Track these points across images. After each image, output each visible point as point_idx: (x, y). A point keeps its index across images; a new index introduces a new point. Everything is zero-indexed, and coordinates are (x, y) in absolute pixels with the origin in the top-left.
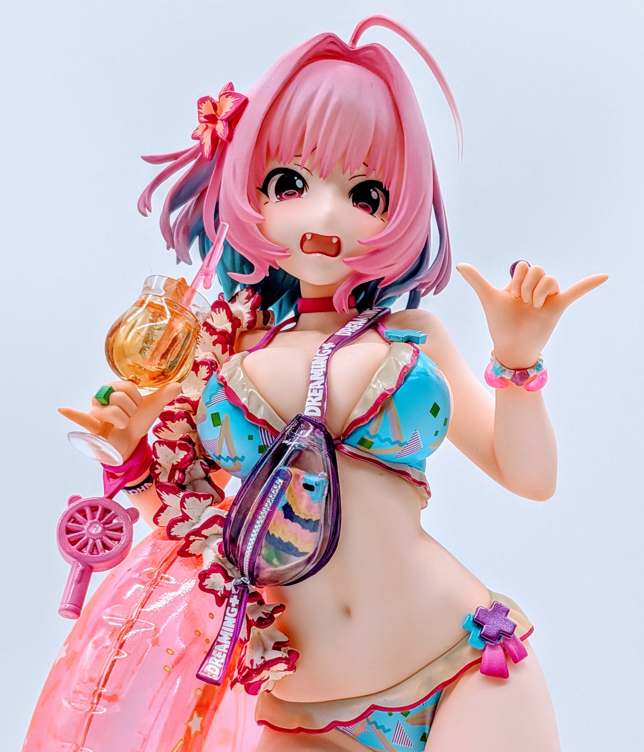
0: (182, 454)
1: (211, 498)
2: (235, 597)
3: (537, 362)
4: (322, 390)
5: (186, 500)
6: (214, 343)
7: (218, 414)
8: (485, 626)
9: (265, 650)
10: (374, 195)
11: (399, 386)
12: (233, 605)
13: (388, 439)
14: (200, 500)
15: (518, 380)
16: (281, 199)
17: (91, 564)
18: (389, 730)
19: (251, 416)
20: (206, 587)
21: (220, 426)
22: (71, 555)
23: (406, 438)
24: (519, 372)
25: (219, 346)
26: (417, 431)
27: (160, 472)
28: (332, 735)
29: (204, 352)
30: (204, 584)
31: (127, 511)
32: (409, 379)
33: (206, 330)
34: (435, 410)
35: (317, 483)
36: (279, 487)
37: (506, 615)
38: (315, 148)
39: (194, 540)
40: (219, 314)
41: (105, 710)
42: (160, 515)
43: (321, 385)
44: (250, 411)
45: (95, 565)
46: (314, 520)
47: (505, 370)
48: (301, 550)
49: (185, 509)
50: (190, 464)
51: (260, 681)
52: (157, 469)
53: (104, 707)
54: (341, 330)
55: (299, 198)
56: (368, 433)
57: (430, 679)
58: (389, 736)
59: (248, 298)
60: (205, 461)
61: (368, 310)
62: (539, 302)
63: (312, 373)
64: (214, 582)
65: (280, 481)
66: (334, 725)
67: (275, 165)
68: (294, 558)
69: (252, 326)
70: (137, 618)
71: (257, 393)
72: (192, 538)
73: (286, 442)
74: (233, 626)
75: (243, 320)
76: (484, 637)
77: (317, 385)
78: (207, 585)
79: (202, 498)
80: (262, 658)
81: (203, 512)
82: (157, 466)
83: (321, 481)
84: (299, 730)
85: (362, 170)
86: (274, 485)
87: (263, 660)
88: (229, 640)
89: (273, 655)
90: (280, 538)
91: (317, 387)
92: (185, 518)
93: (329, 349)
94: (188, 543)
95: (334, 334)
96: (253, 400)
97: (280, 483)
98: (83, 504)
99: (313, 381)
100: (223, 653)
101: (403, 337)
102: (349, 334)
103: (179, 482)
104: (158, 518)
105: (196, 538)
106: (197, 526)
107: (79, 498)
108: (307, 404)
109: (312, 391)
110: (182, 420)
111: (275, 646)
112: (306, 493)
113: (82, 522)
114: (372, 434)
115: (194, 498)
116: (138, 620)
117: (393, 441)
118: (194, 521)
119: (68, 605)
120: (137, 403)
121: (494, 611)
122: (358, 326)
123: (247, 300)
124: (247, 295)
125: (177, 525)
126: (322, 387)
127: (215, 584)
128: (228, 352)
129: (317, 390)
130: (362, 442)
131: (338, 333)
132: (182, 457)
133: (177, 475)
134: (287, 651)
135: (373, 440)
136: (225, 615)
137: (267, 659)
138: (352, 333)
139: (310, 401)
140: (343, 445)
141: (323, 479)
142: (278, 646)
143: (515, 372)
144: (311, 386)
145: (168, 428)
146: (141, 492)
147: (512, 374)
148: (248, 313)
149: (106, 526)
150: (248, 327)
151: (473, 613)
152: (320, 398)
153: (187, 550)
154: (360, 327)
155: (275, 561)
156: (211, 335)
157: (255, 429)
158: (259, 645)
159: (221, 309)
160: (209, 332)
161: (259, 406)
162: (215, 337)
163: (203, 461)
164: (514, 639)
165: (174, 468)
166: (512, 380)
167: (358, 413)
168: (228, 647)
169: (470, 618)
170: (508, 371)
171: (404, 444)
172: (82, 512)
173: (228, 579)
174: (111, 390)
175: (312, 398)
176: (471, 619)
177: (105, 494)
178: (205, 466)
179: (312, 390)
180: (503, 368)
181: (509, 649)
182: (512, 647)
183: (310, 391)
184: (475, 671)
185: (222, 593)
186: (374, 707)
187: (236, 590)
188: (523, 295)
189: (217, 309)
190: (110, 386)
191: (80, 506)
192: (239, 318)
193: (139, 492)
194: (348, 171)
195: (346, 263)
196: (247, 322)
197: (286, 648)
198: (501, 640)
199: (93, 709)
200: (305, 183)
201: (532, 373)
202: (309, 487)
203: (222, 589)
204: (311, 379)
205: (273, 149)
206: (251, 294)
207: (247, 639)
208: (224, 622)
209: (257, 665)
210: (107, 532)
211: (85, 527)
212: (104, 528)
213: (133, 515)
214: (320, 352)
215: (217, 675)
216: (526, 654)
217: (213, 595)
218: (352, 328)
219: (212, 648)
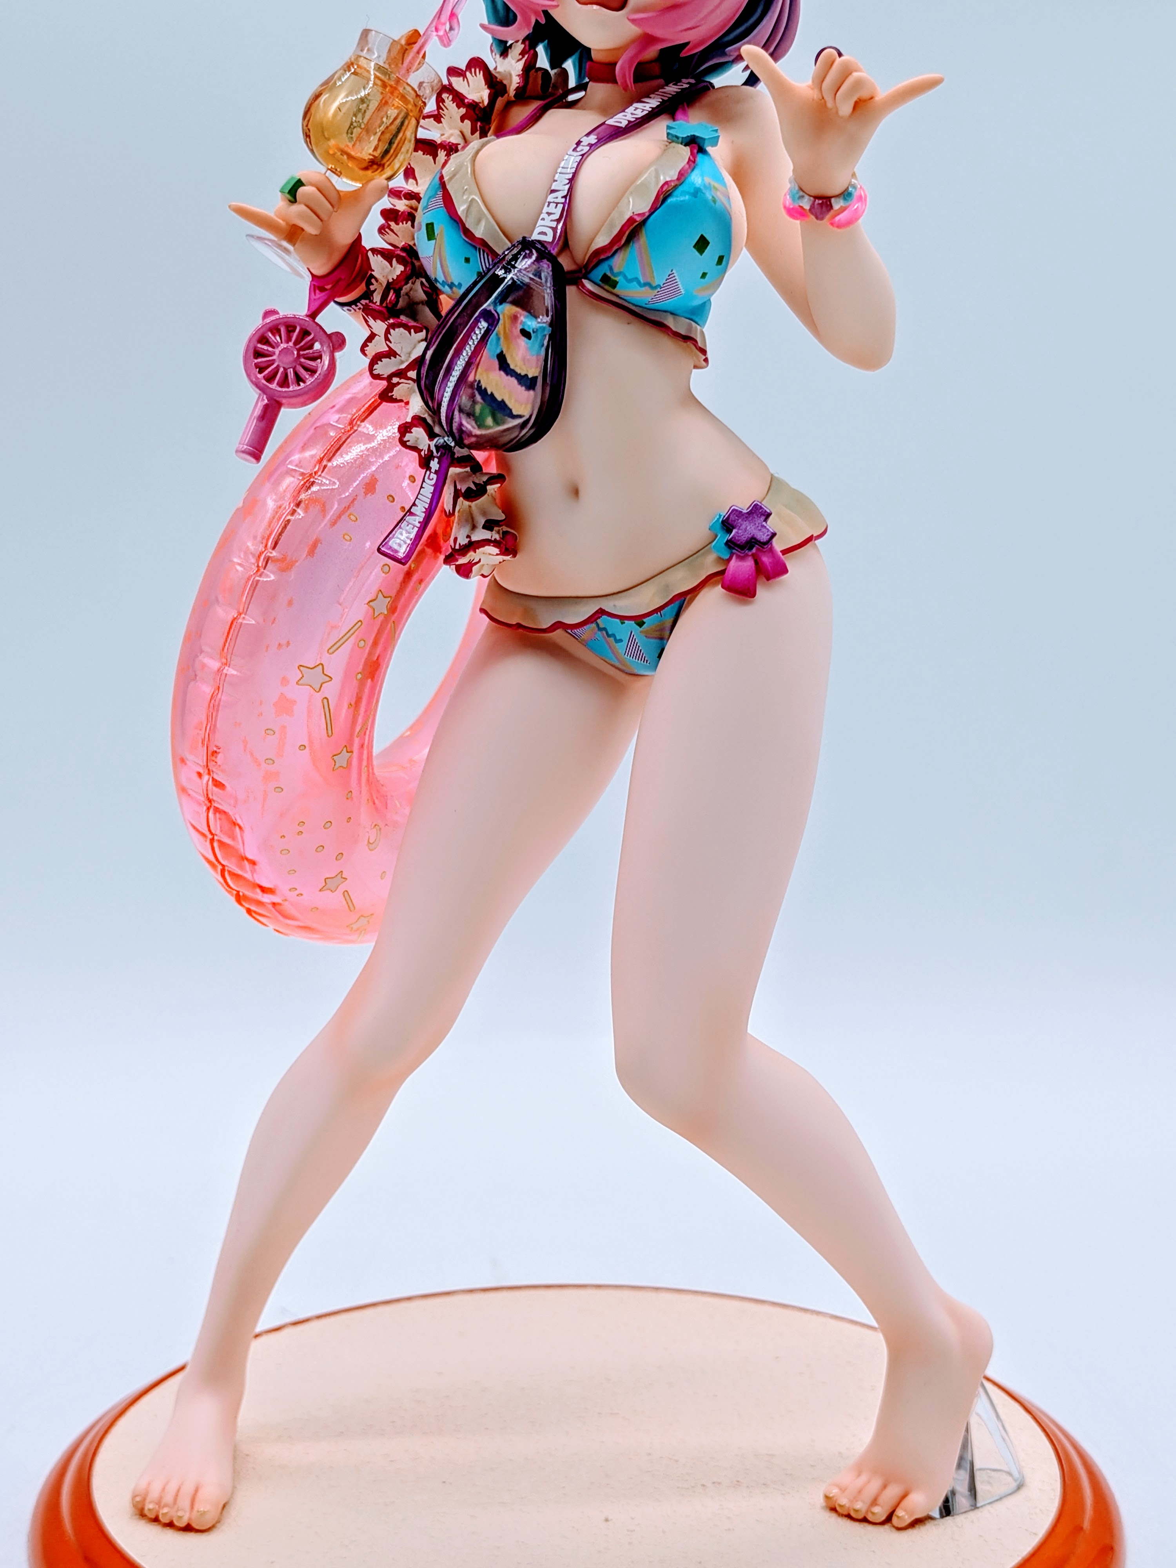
0: (399, 269)
1: (424, 331)
2: (436, 460)
3: (848, 188)
4: (562, 205)
5: (392, 331)
6: (463, 119)
7: (432, 224)
8: (734, 531)
9: (474, 527)
11: (654, 209)
12: (433, 470)
13: (636, 279)
14: (410, 333)
15: (818, 211)
17: (278, 399)
18: (621, 641)
19: (467, 233)
20: (408, 443)
21: (434, 241)
22: (257, 385)
23: (660, 279)
24: (820, 202)
25: (468, 123)
26: (674, 271)
27: (376, 289)
28: (558, 636)
29: (450, 129)
30: (405, 439)
31: (330, 336)
32: (670, 200)
33: (452, 100)
34: (702, 244)
35: (535, 330)
36: (482, 332)
37: (766, 520)
39: (398, 383)
40: (475, 77)
41: (272, 577)
42: (368, 346)
43: (562, 197)
44: (467, 226)
45: (284, 401)
46: (530, 376)
47: (803, 197)
48: (515, 412)
49: (391, 342)
50: (407, 283)
51: (469, 562)
52: (373, 284)
53: (272, 572)
54: (615, 117)
56: (611, 269)
57: (667, 587)
58: (621, 648)
59: (523, 53)
60: (426, 281)
61: (671, 85)
62: (845, 109)
63: (556, 179)
64: (418, 439)
65: (483, 325)
66: (558, 625)
68: (510, 419)
69: (522, 96)
70: (322, 472)
71: (478, 200)
72: (395, 380)
73: (500, 273)
74: (430, 496)
75: (510, 85)
76: (730, 544)
77: (557, 198)
78: (409, 441)
79: (412, 331)
80: (468, 537)
81: (414, 347)
82: (373, 281)
83: (540, 327)
84: (519, 626)
86: (476, 329)
87: (468, 539)
88: (424, 512)
89: (481, 534)
90: (492, 394)
91: (556, 201)
92: (391, 354)
93: (587, 146)
94: (391, 387)
95: (604, 123)
96: (474, 210)
97: (484, 328)
98: (278, 322)
99: (553, 191)
100: (414, 526)
101: (683, 138)
102: (624, 124)
103: (389, 306)
104: (365, 349)
105: (400, 381)
106: (403, 366)
107: (273, 312)
108: (540, 222)
109: (548, 206)
110: (406, 223)
111: (487, 524)
112: (523, 341)
113: (274, 344)
114: (616, 270)
115: (402, 329)
116: (323, 475)
117: (642, 282)
118: (403, 358)
119: (245, 447)
120: (334, 203)
121: (750, 513)
122: (643, 110)
123: (521, 57)
124: (522, 49)
125: (382, 361)
126: (563, 200)
127: (418, 441)
128: (478, 133)
129: (555, 204)
130: (606, 279)
131: (611, 122)
132: (398, 273)
133: (391, 295)
134: (501, 532)
135: (617, 279)
136: (424, 481)
137: (475, 538)
138: (629, 122)
139: (543, 219)
140: (583, 280)
141: (544, 325)
142: (489, 525)
143: (815, 201)
144: (550, 198)
145: (392, 231)
146: (358, 310)
147: (811, 203)
148: (519, 75)
149: (302, 353)
150: (515, 96)
151: (724, 513)
152: (557, 216)
153: (390, 394)
154: (645, 113)
155: (489, 421)
156: (459, 107)
157: (474, 251)
158: (467, 521)
159: (477, 70)
160: (455, 104)
161: (479, 221)
162: (463, 111)
163: (424, 280)
164: (771, 550)
165: (389, 286)
166: (810, 210)
167: (602, 241)
168: (421, 520)
169: (718, 519)
170: (807, 197)
171: (656, 287)
172: (275, 330)
173: (432, 435)
174: (299, 183)
175: (547, 215)
176: (721, 520)
177: (308, 310)
178: (426, 287)
179: (549, 203)
180: (801, 193)
181: (763, 563)
182: (766, 559)
183: (547, 204)
184: (716, 584)
185: (426, 453)
186: (601, 612)
187: (437, 453)
188: (825, 97)
189: (473, 70)
190: (299, 178)
191: (275, 323)
192: (505, 82)
193: (355, 310)
195: (633, 21)
196: (514, 88)
197: (500, 528)
198: (754, 550)
199: (259, 574)
201: (837, 204)
202: (526, 334)
203: (426, 448)
204: (553, 188)
206: (527, 48)
207: (451, 511)
208: (422, 489)
209: (460, 544)
210: (302, 360)
211: (277, 351)
212: (299, 355)
213: (337, 341)
214: (575, 150)
215: (402, 552)
216: (785, 571)
217: (416, 454)
218: (632, 114)
219: (402, 520)
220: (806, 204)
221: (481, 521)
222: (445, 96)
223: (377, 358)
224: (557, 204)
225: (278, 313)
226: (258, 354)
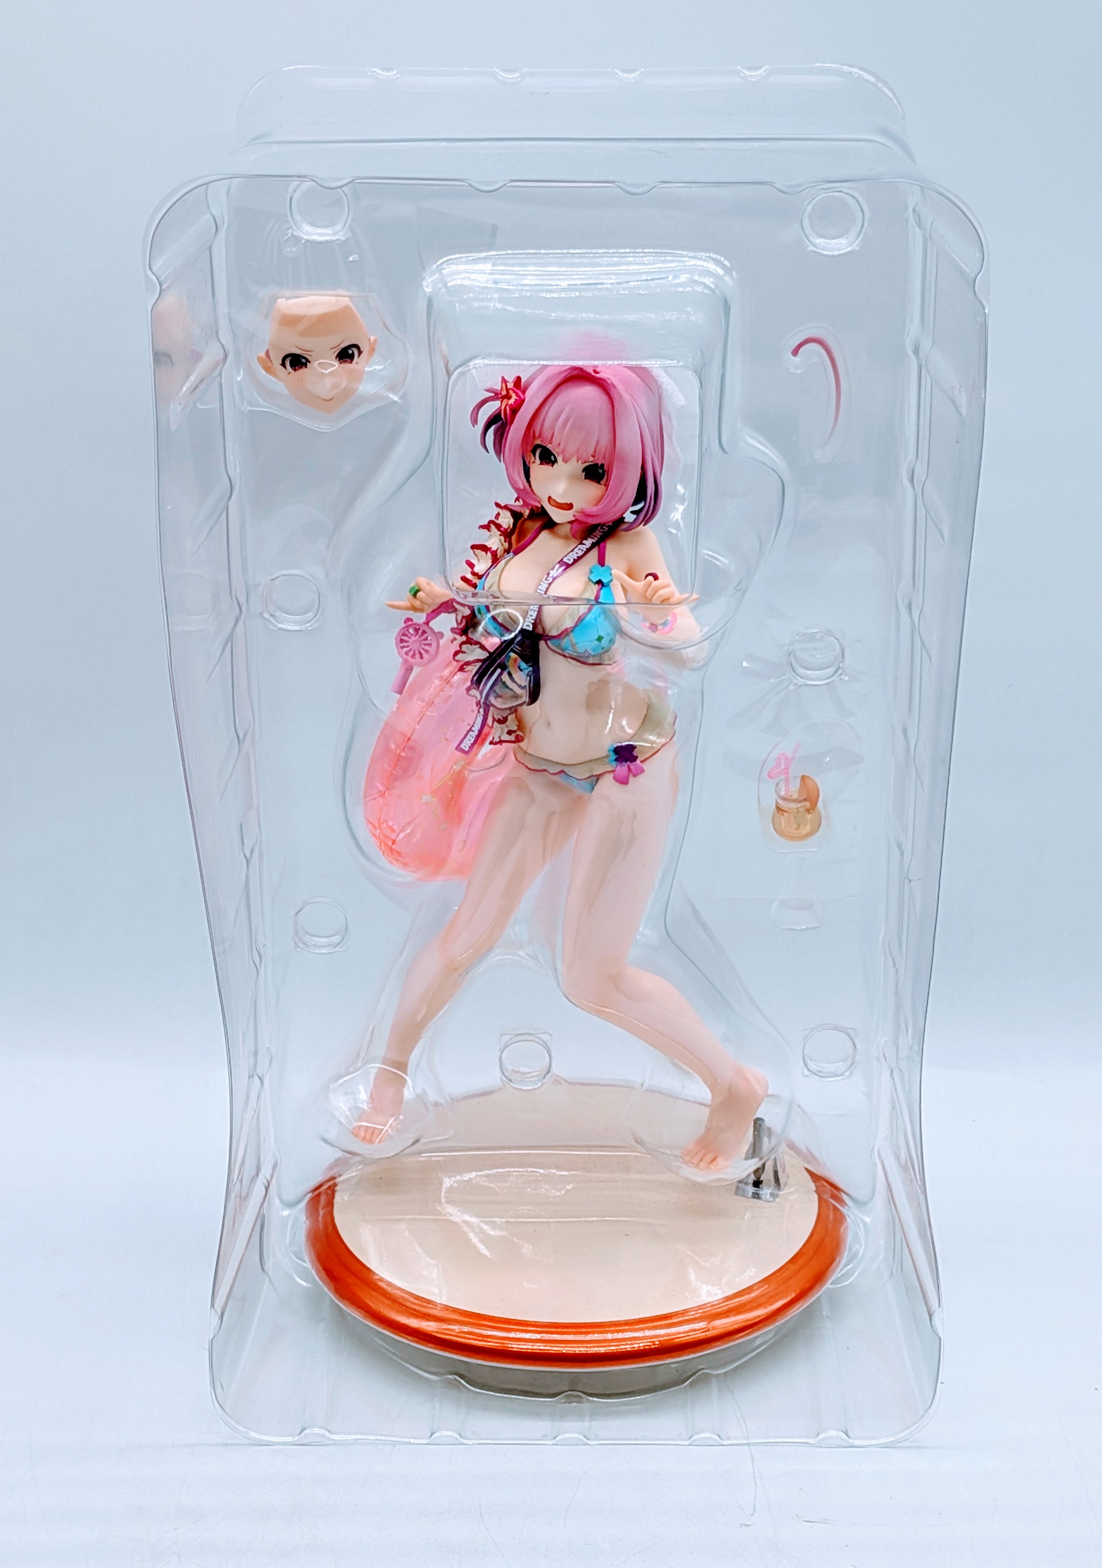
10: (601, 471)
11: (576, 625)
16: (541, 464)
17: (411, 664)
22: (401, 656)
34: (600, 639)
38: (559, 444)
45: (413, 666)
55: (551, 467)
57: (591, 768)
63: (536, 594)
65: (499, 671)
66: (545, 770)
67: (538, 442)
80: (500, 737)
85: (592, 459)
87: (500, 739)
89: (506, 737)
95: (562, 560)
111: (508, 732)
113: (409, 636)
119: (397, 685)
137: (503, 738)
140: (547, 641)
142: (510, 733)
149: (423, 642)
151: (616, 746)
152: (534, 617)
167: (555, 631)
169: (613, 746)
172: (410, 629)
176: (615, 748)
181: (631, 770)
182: (632, 767)
184: (611, 775)
186: (562, 771)
188: (648, 597)
194: (580, 462)
197: (515, 735)
198: (628, 763)
200: (556, 461)
201: (660, 627)
205: (537, 434)
207: (491, 729)
210: (423, 646)
211: (411, 641)
212: (421, 644)
213: (441, 635)
214: (546, 579)
215: (467, 749)
216: (643, 771)
217: (474, 699)
218: (577, 553)
219: (468, 732)
220: (648, 624)
221: (506, 730)
222: (491, 525)
223: (456, 653)
224: (535, 611)
225: (412, 620)
226: (402, 641)
